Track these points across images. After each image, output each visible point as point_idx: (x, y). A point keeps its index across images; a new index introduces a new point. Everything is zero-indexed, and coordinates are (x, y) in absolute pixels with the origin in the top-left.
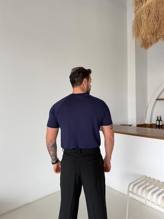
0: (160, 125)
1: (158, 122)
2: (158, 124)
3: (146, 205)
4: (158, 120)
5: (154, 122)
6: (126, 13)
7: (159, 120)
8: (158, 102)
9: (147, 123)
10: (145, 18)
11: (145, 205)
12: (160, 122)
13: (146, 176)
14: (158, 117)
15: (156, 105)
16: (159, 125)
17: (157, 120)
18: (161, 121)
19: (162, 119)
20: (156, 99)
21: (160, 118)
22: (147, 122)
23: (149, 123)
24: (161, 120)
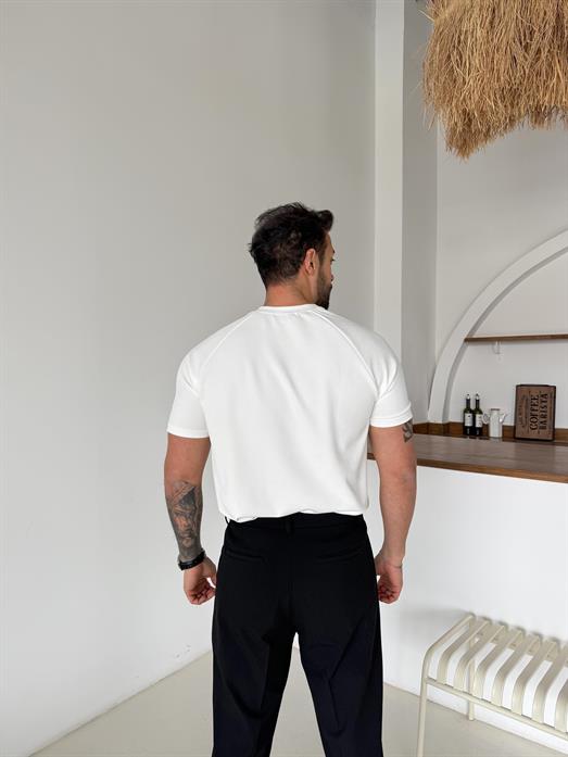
0: (478, 425)
1: (469, 417)
2: (468, 423)
3: (471, 718)
4: (468, 410)
5: (455, 417)
6: (373, 28)
7: (471, 411)
8: (471, 348)
9: (432, 422)
10: (479, 34)
11: (467, 717)
12: (478, 416)
13: (473, 615)
14: (468, 401)
15: (463, 361)
16: (473, 428)
17: (465, 412)
18: (481, 413)
19: (481, 407)
20: (466, 340)
21: (477, 402)
22: (434, 416)
23: (440, 422)
24: (478, 410)
